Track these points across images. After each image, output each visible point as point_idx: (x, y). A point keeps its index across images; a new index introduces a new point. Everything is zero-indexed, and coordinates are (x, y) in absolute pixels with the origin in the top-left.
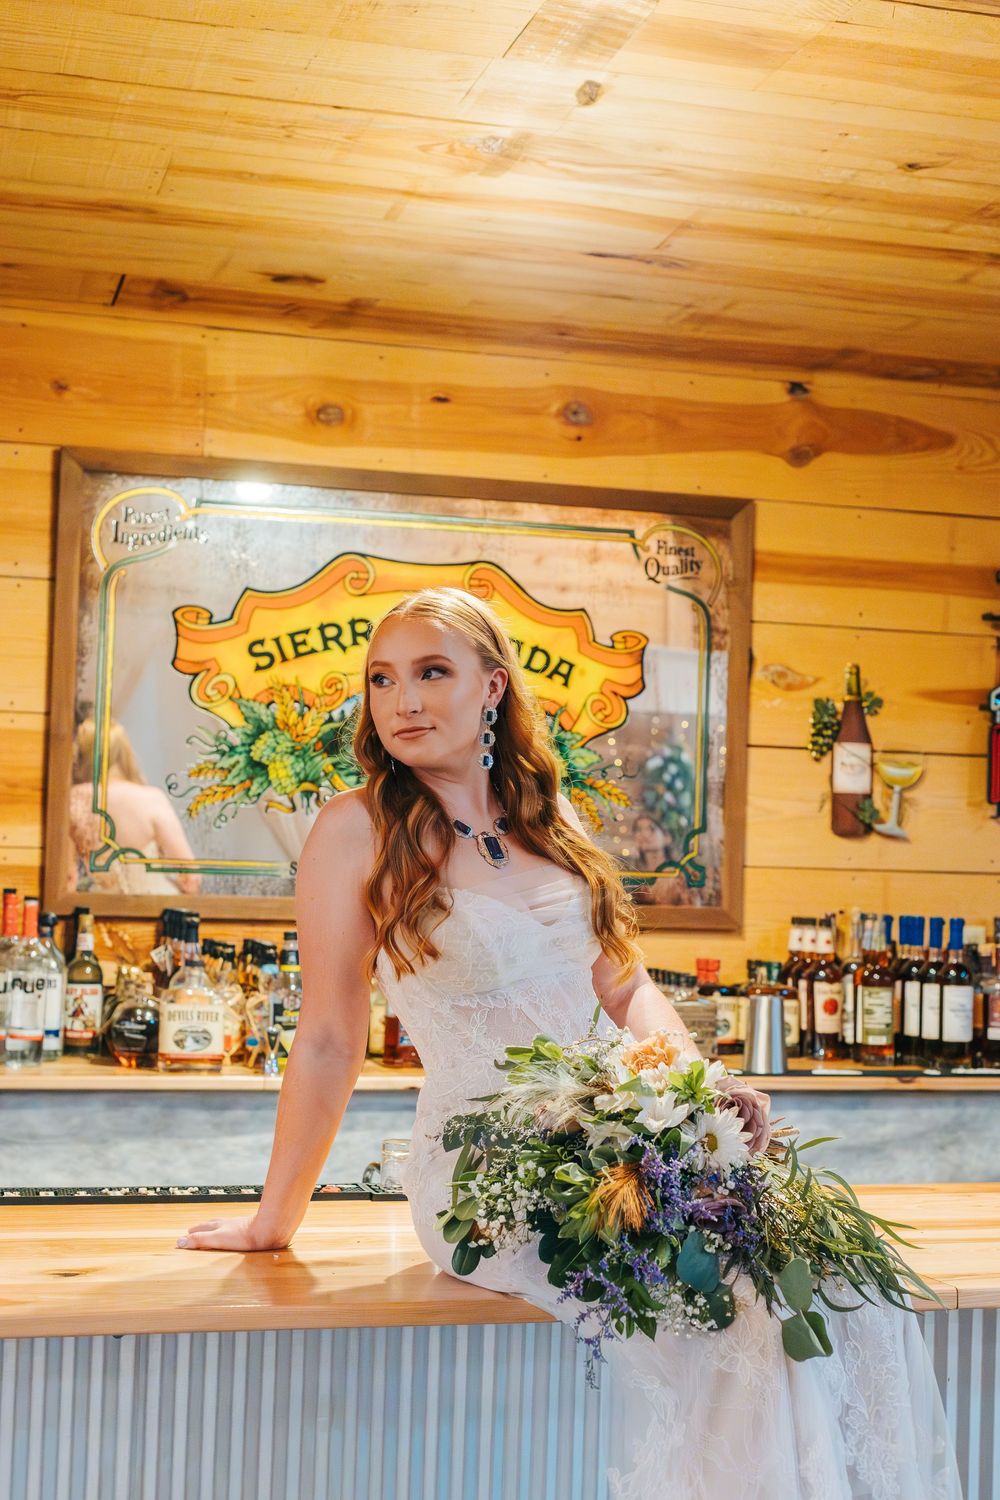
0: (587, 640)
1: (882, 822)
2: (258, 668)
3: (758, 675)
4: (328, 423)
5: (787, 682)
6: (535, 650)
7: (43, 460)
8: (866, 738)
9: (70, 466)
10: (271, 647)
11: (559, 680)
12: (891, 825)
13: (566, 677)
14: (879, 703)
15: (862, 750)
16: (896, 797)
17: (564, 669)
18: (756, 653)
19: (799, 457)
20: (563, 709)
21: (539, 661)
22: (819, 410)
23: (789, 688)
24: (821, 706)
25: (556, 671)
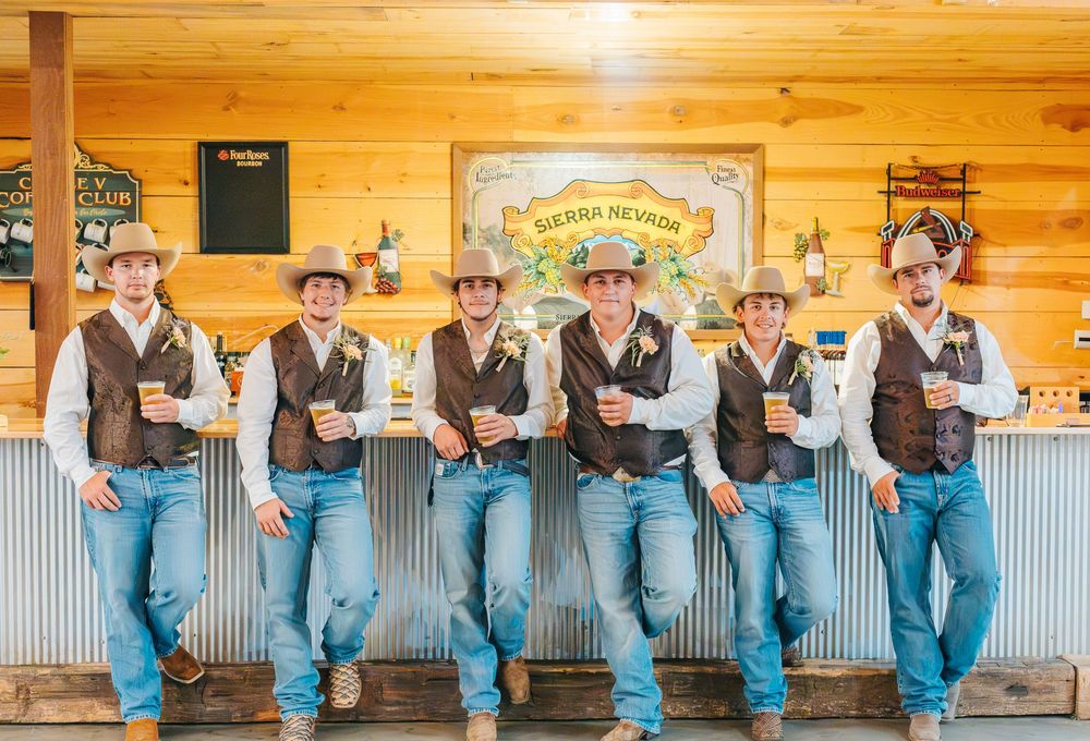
0: (687, 212)
1: (830, 289)
2: (540, 232)
3: (768, 224)
4: (566, 123)
5: (781, 226)
6: (662, 218)
7: (446, 148)
8: (821, 250)
9: (456, 150)
10: (544, 222)
11: (673, 231)
12: (834, 291)
13: (677, 229)
14: (828, 234)
15: (820, 257)
16: (836, 278)
17: (676, 226)
18: (766, 213)
19: (786, 122)
20: (676, 243)
21: (664, 223)
22: (796, 100)
23: (783, 229)
24: (799, 236)
25: (672, 227)
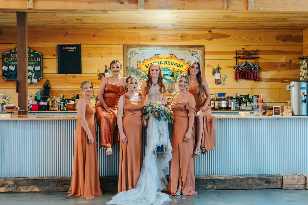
0: (185, 63)
2: (146, 68)
3: (205, 66)
4: (153, 40)
5: (209, 66)
6: (178, 64)
7: (122, 46)
8: (219, 73)
9: (125, 47)
10: (148, 65)
11: (181, 67)
12: (223, 83)
13: (182, 67)
14: (221, 68)
16: (223, 79)
17: (182, 66)
18: (205, 63)
19: (210, 39)
20: (182, 71)
21: (179, 65)
22: (212, 33)
24: (213, 69)
25: (181, 66)
